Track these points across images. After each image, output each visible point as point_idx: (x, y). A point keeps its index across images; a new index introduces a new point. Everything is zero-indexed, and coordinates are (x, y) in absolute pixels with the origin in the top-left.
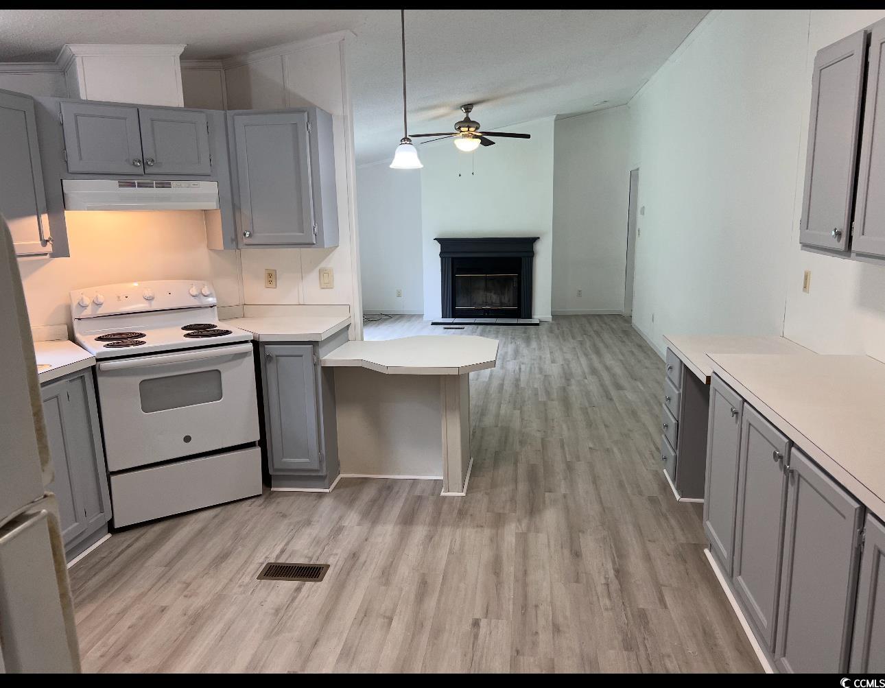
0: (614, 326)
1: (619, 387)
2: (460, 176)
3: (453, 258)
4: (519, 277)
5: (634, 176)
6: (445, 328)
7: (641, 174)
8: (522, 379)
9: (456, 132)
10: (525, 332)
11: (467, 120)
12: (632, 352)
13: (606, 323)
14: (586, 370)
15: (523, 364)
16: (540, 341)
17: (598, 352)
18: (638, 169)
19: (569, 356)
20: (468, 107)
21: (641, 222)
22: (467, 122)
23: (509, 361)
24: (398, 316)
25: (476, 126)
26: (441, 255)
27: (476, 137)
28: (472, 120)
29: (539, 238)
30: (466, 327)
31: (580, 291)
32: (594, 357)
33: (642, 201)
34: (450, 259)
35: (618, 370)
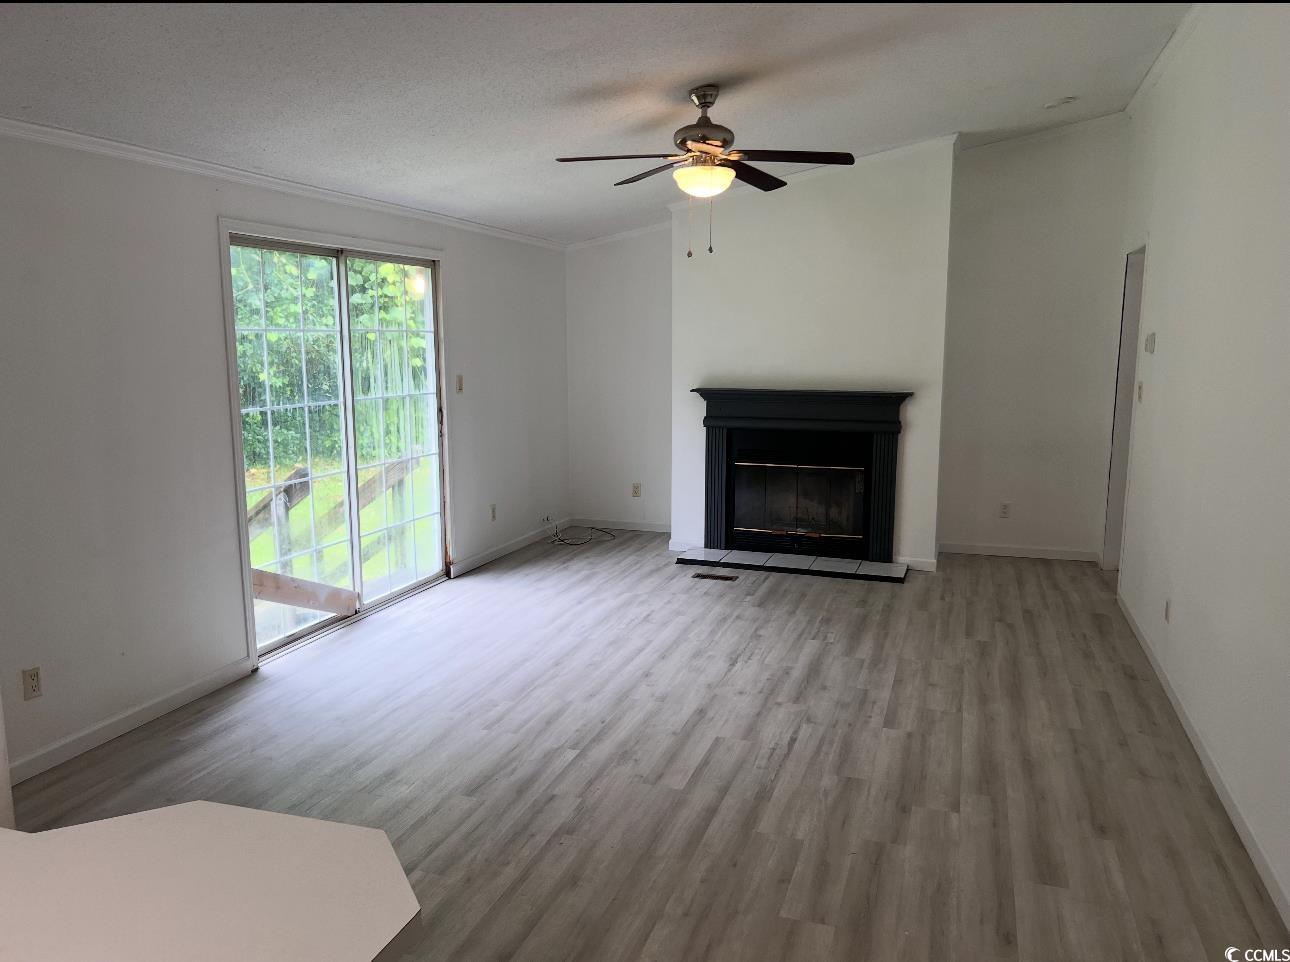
0: (1075, 597)
1: (1047, 871)
2: (690, 255)
3: (730, 431)
4: (867, 475)
5: (1135, 263)
6: (699, 576)
7: (1150, 261)
8: (776, 793)
9: (677, 151)
10: (863, 602)
11: (704, 122)
12: (1106, 697)
13: (1056, 587)
14: (969, 768)
15: (809, 720)
16: (886, 635)
17: (1016, 694)
18: (1142, 250)
19: (938, 701)
20: (707, 92)
21: (1146, 368)
22: (704, 130)
23: (779, 704)
24: (629, 535)
25: (723, 135)
26: (707, 421)
27: (726, 163)
28: (714, 121)
29: (911, 395)
30: (743, 574)
31: (1005, 507)
32: (1001, 708)
33: (1148, 322)
34: (725, 430)
35: (1058, 779)
